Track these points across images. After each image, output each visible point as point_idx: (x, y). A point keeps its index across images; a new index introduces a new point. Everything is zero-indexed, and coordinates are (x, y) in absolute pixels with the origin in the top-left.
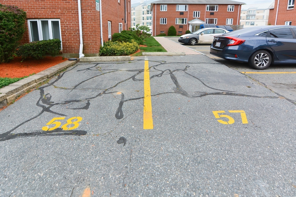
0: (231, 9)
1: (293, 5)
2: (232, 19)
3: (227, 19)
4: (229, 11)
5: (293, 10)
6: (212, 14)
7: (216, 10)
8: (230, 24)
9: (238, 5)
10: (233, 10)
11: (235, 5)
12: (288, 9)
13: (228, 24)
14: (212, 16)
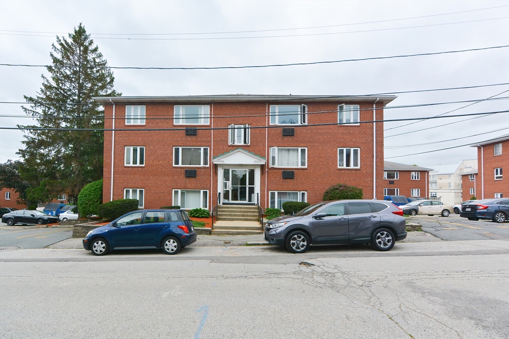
0: (415, 177)
1: (501, 175)
2: (418, 190)
3: (413, 190)
4: (414, 179)
5: (502, 180)
6: (392, 183)
7: (397, 178)
8: (417, 196)
9: (425, 171)
10: (418, 178)
11: (421, 171)
12: (495, 179)
13: (414, 196)
14: (392, 185)
